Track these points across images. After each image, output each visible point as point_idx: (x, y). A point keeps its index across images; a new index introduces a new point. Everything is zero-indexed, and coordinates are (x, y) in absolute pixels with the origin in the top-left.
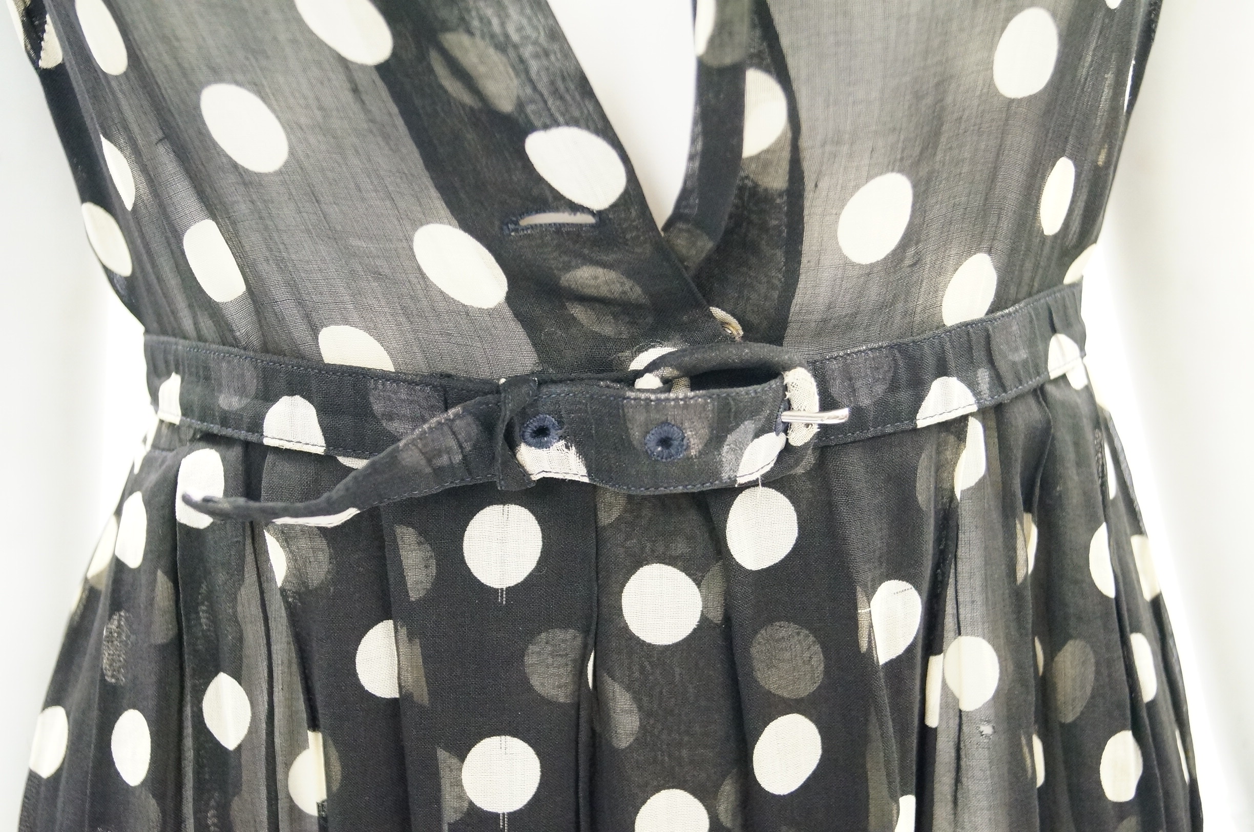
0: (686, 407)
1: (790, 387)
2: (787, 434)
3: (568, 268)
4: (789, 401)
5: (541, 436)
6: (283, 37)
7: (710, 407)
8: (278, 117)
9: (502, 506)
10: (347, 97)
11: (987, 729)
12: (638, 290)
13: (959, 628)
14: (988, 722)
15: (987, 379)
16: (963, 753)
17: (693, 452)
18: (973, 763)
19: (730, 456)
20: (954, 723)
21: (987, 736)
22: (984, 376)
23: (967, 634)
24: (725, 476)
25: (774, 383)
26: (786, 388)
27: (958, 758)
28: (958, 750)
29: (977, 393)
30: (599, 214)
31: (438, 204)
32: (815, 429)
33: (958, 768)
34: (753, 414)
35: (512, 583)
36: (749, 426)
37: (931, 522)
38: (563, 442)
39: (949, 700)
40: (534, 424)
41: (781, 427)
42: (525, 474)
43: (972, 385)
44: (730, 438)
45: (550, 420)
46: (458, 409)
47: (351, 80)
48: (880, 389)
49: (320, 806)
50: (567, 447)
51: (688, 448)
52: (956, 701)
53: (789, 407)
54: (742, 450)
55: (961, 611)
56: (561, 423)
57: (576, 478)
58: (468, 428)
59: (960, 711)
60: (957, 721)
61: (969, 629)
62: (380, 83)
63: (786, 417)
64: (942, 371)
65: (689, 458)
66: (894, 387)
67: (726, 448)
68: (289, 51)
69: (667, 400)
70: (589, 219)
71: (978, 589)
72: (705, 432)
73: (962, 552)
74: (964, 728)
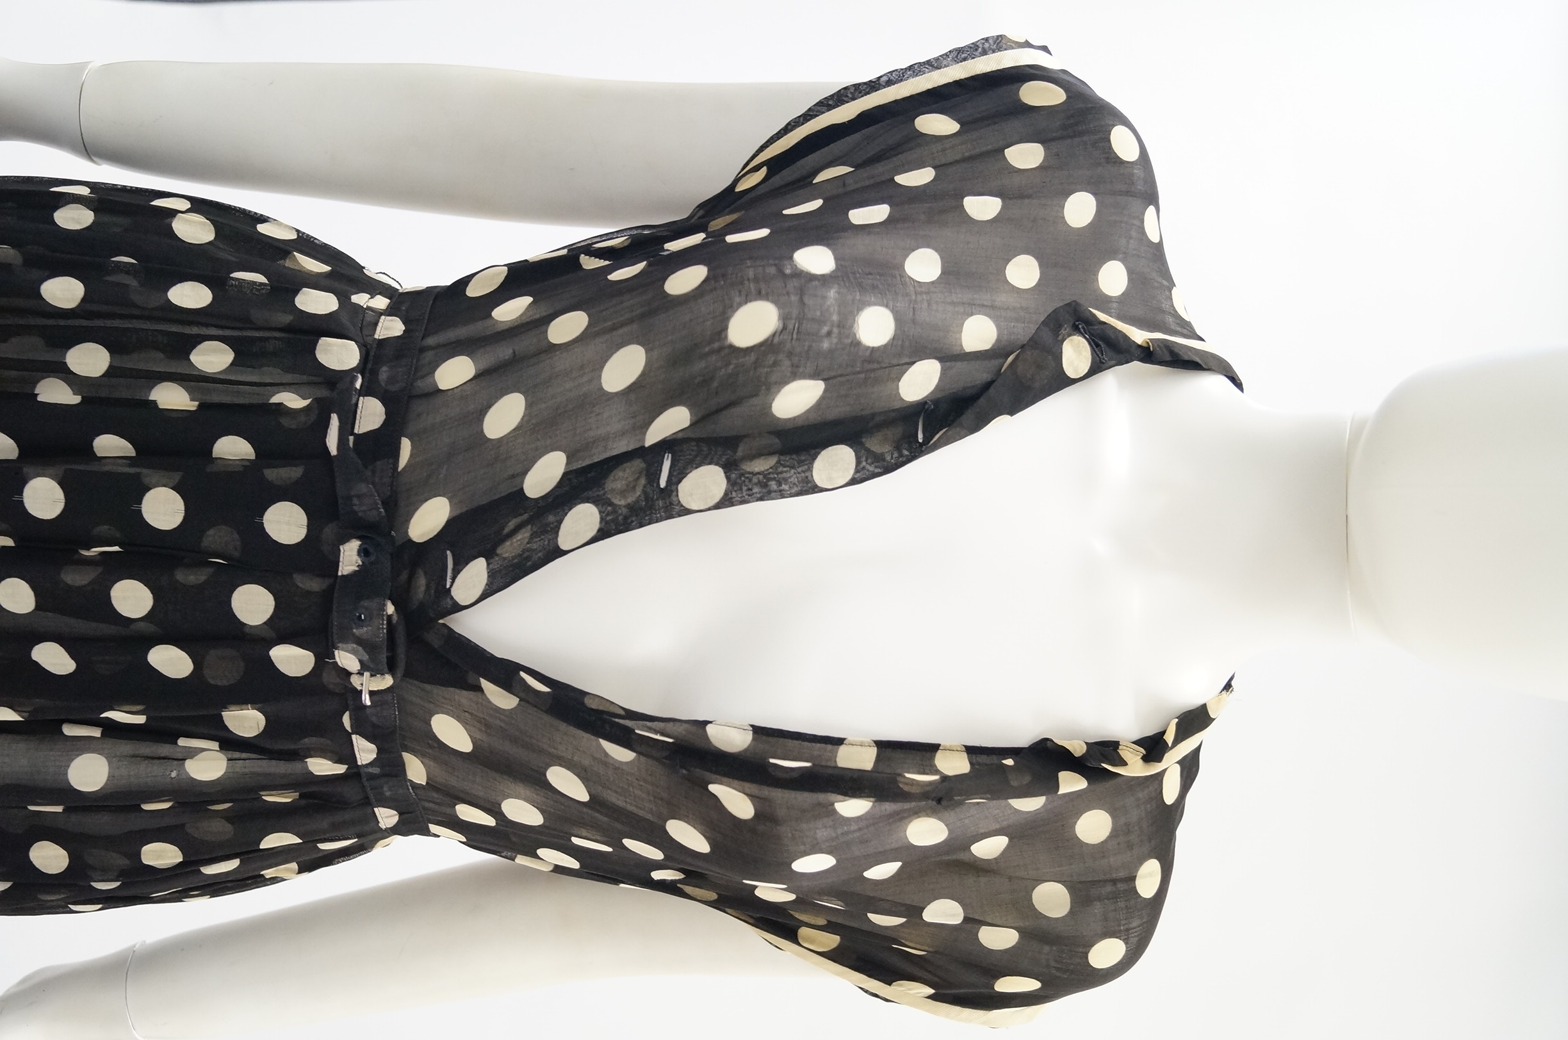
0: (379, 629)
1: (383, 677)
2: (357, 674)
3: (426, 573)
4: (375, 676)
5: (363, 552)
6: (539, 443)
7: (377, 639)
8: (505, 436)
9: (306, 524)
10: (510, 472)
11: (174, 774)
12: (415, 607)
13: (232, 760)
14: (178, 775)
15: (375, 772)
16: (162, 761)
17: (354, 630)
18: (155, 768)
19: (350, 648)
20: (179, 756)
21: (170, 774)
22: (376, 770)
23: (227, 764)
24: (340, 645)
25: (386, 669)
26: (383, 674)
27: (159, 758)
28: (164, 758)
29: (367, 766)
30: (449, 590)
31: (458, 512)
32: (359, 688)
33: (153, 758)
34: (372, 659)
35: (266, 526)
36: (366, 657)
37: (292, 747)
38: (361, 563)
39: (193, 753)
40: (371, 550)
41: (362, 672)
42: (343, 543)
43: (371, 764)
44: (360, 649)
45: (373, 558)
46: (383, 514)
47: (518, 475)
48: (374, 719)
49: (155, 402)
50: (358, 566)
51: (357, 628)
52: (191, 758)
53: (372, 676)
54: (353, 654)
55: (241, 761)
56: (372, 563)
57: (340, 568)
58: (372, 516)
59: (185, 760)
60: (180, 758)
61: (231, 765)
62: (515, 489)
63: (367, 674)
64: (380, 751)
65: (352, 629)
66: (374, 726)
67: (355, 646)
68: (533, 446)
69: (383, 620)
70: (448, 586)
71: (252, 770)
72: (365, 637)
73: (274, 762)
74: (175, 762)
